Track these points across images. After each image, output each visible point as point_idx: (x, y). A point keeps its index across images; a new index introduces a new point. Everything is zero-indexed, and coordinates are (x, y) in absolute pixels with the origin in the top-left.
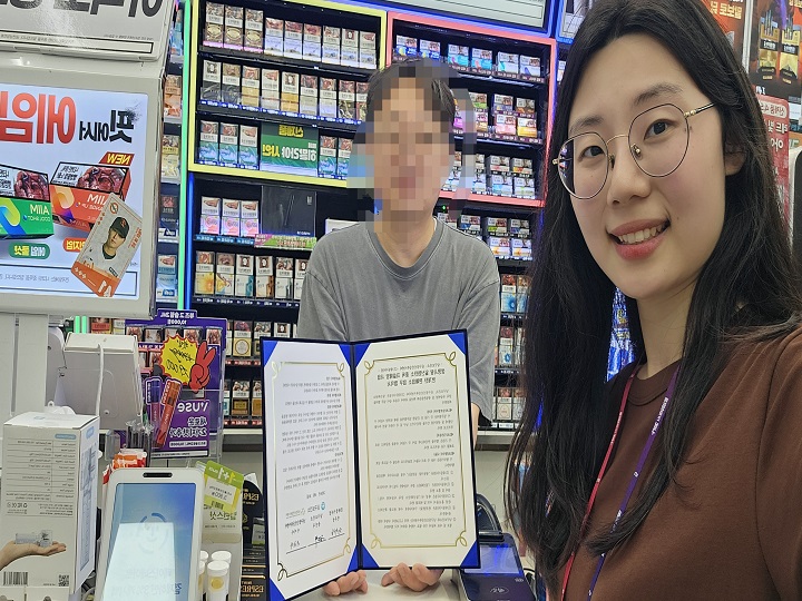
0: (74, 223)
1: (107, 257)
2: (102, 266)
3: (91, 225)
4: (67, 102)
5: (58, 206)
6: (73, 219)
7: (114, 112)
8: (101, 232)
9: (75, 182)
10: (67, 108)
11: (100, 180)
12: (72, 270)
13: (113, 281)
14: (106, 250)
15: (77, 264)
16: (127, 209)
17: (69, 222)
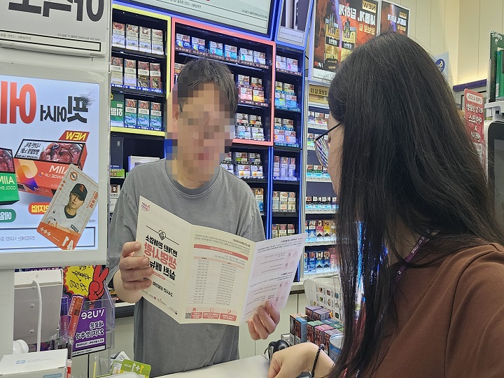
0: (38, 190)
1: (69, 216)
2: (64, 224)
3: (54, 191)
4: (28, 88)
5: (22, 177)
6: (37, 187)
7: (70, 98)
8: (63, 196)
9: (38, 156)
10: (28, 94)
11: (61, 154)
12: (38, 229)
13: (74, 236)
14: (68, 211)
15: (42, 225)
16: (85, 177)
17: (33, 189)
